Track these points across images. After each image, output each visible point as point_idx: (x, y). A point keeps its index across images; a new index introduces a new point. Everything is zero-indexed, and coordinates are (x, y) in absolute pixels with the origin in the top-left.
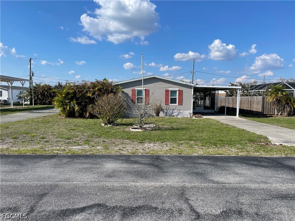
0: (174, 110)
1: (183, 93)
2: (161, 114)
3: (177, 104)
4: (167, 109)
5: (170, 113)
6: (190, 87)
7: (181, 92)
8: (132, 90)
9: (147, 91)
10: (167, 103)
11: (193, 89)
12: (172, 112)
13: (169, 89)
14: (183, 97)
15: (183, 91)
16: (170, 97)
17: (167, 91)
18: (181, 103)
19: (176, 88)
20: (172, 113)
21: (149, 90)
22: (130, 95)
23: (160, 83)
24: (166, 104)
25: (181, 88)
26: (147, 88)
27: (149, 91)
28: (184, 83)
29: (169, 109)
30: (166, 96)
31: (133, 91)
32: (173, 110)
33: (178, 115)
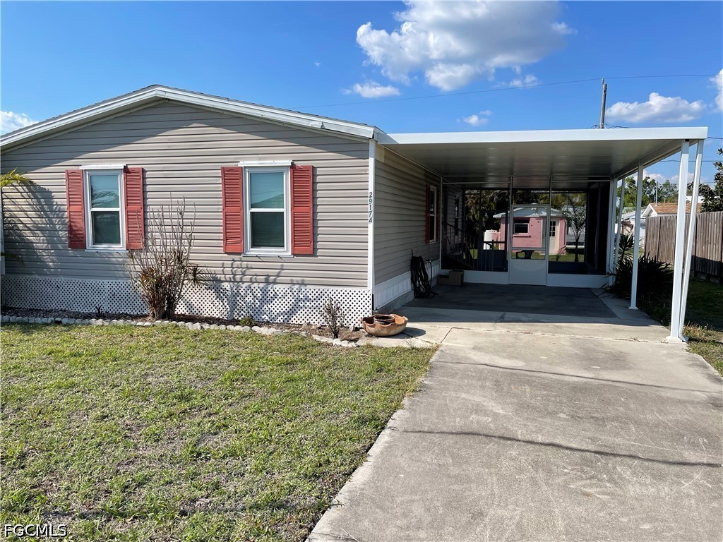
0: (275, 283)
1: (314, 183)
2: (194, 298)
3: (286, 251)
4: (238, 278)
5: (249, 299)
6: (352, 146)
7: (304, 180)
8: (69, 174)
9: (135, 179)
10: (232, 246)
11: (371, 161)
12: (264, 291)
13: (241, 164)
14: (315, 205)
15: (314, 176)
16: (249, 211)
17: (231, 177)
18: (307, 243)
19: (280, 157)
20: (265, 300)
21: (144, 171)
22: (60, 198)
23: (196, 131)
24: (231, 248)
25: (308, 157)
26: (134, 164)
27: (144, 178)
28: (316, 123)
29: (247, 278)
30: (225, 205)
31: (74, 179)
32: (267, 282)
33: (292, 312)
